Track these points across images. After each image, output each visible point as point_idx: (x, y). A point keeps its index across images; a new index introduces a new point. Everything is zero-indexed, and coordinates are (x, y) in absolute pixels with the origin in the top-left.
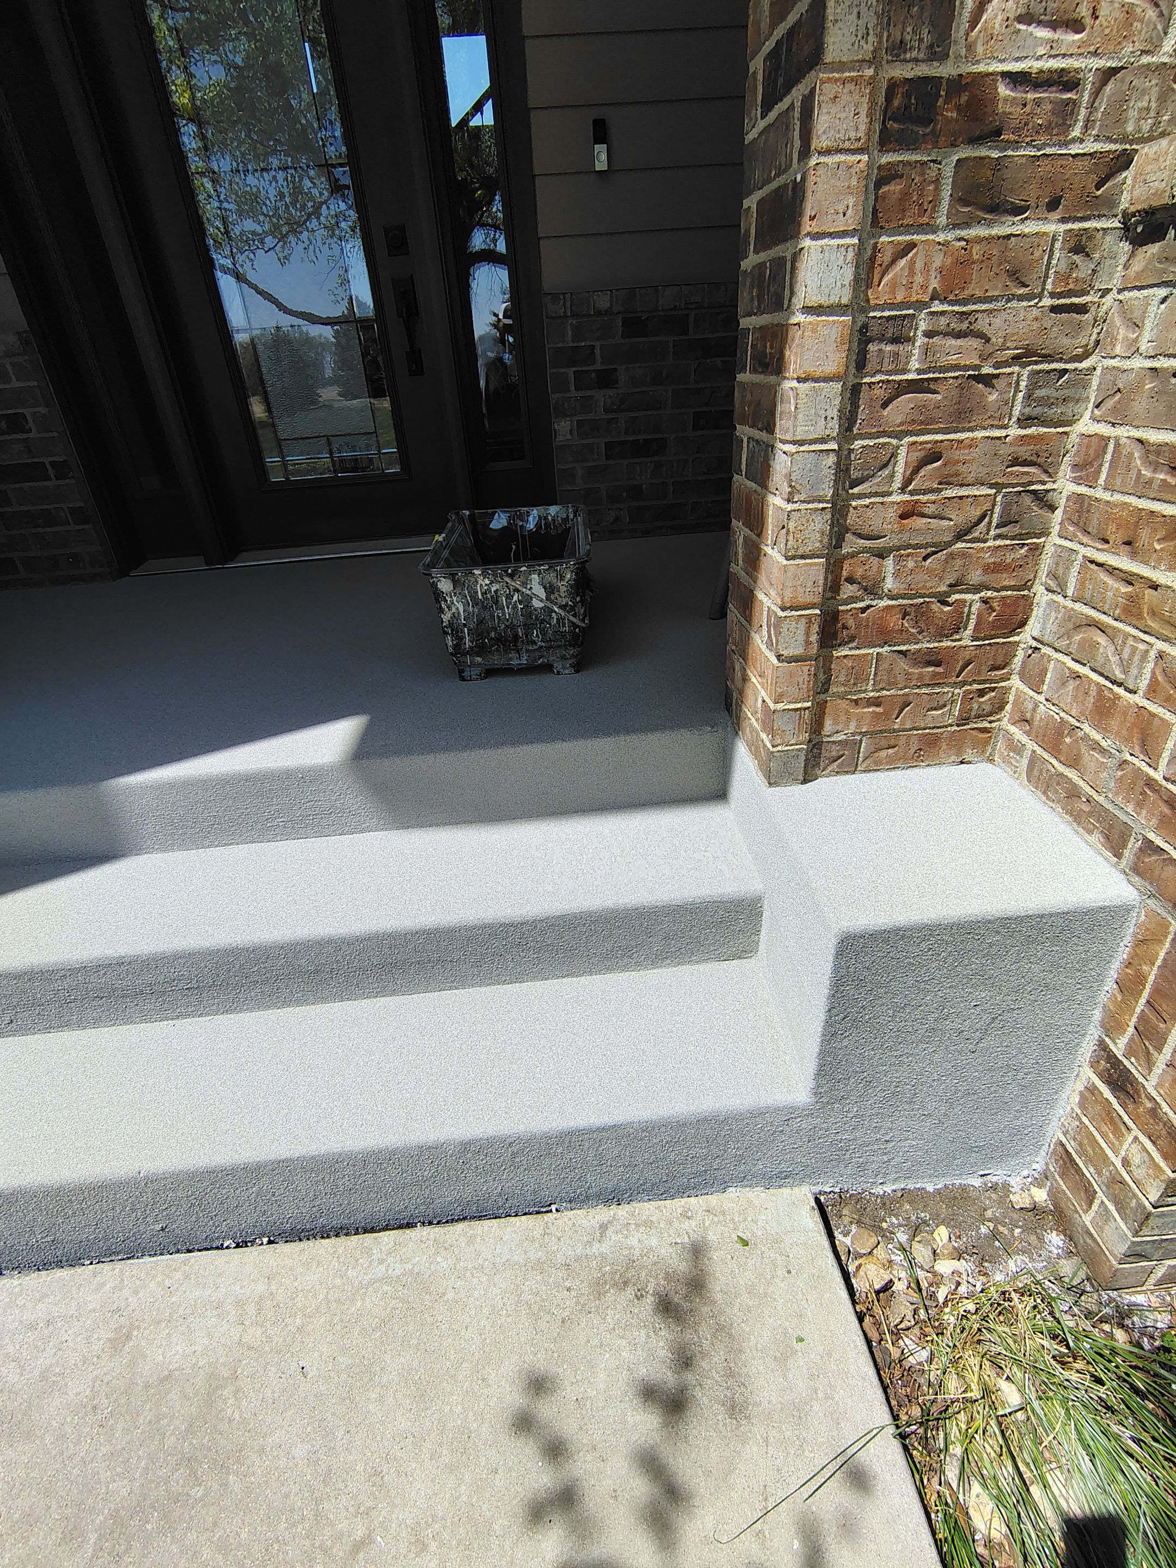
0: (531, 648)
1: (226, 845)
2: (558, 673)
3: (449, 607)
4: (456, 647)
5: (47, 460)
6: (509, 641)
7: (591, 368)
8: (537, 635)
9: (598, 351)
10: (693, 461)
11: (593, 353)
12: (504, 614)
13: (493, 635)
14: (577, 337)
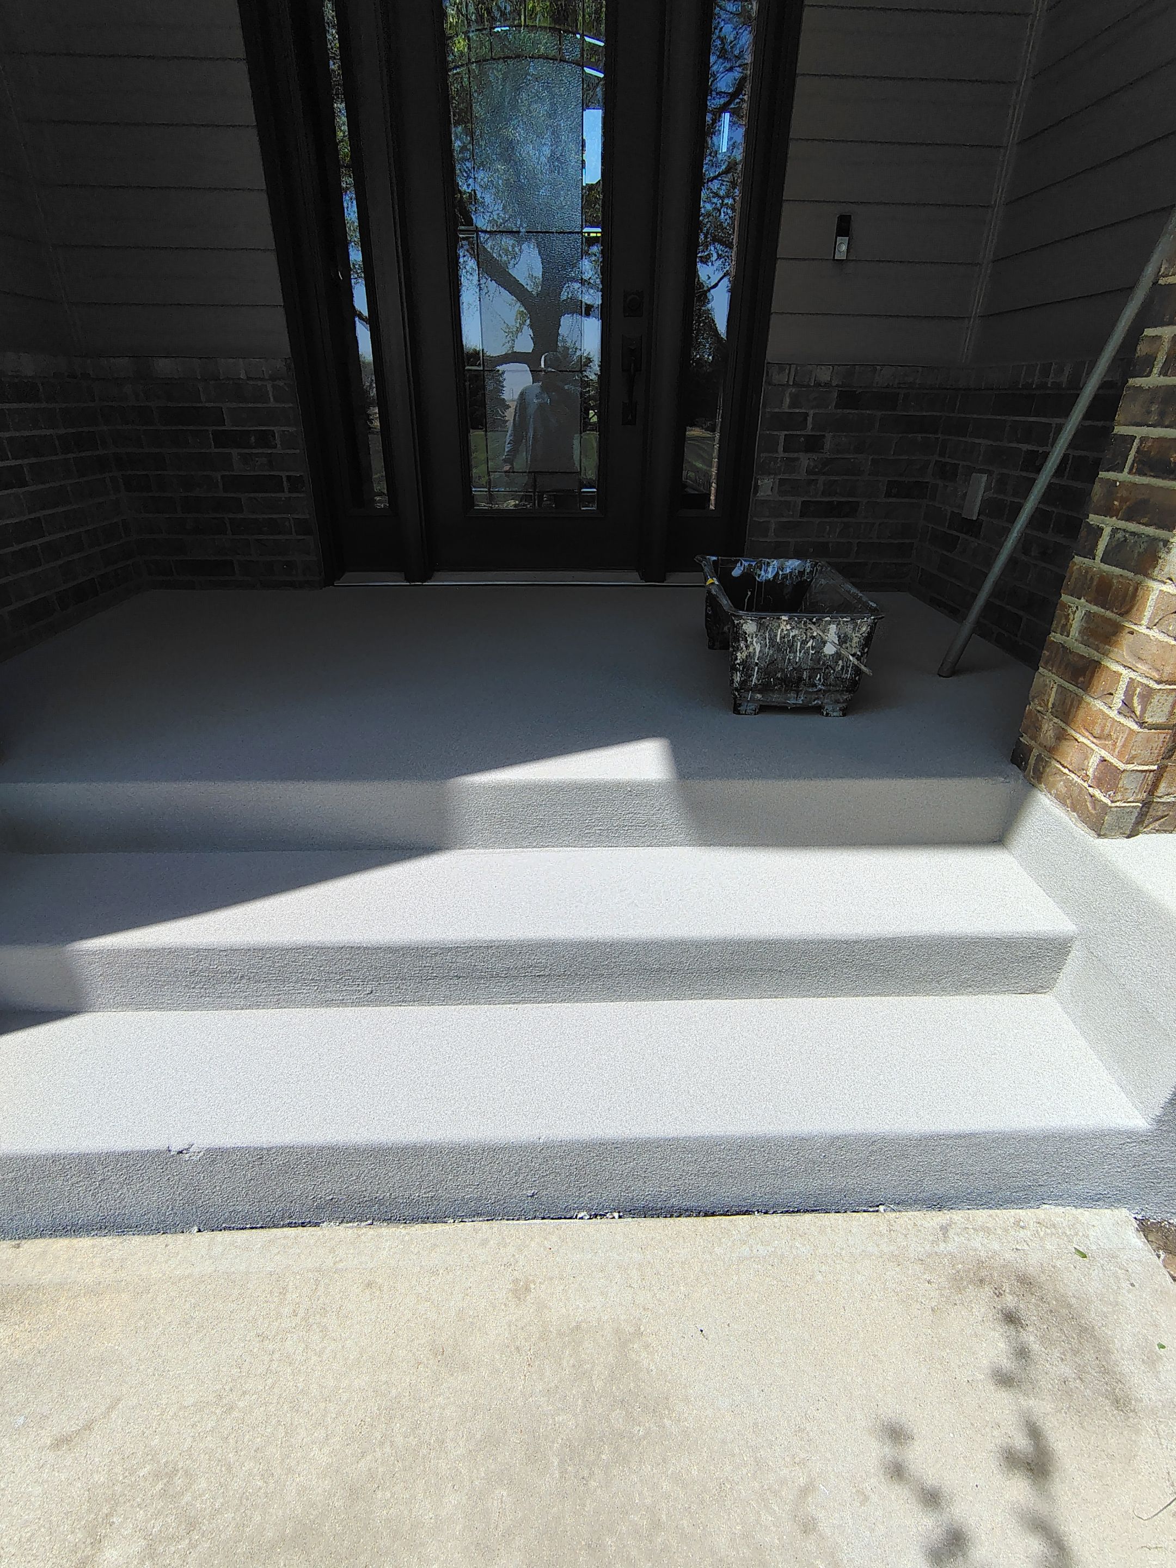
0: (810, 690)
1: (543, 846)
2: (827, 715)
3: (747, 647)
4: (743, 683)
5: (284, 474)
6: (792, 682)
7: (803, 433)
8: (820, 680)
9: (810, 419)
10: (880, 525)
11: (806, 420)
12: (795, 657)
13: (779, 675)
14: (793, 404)
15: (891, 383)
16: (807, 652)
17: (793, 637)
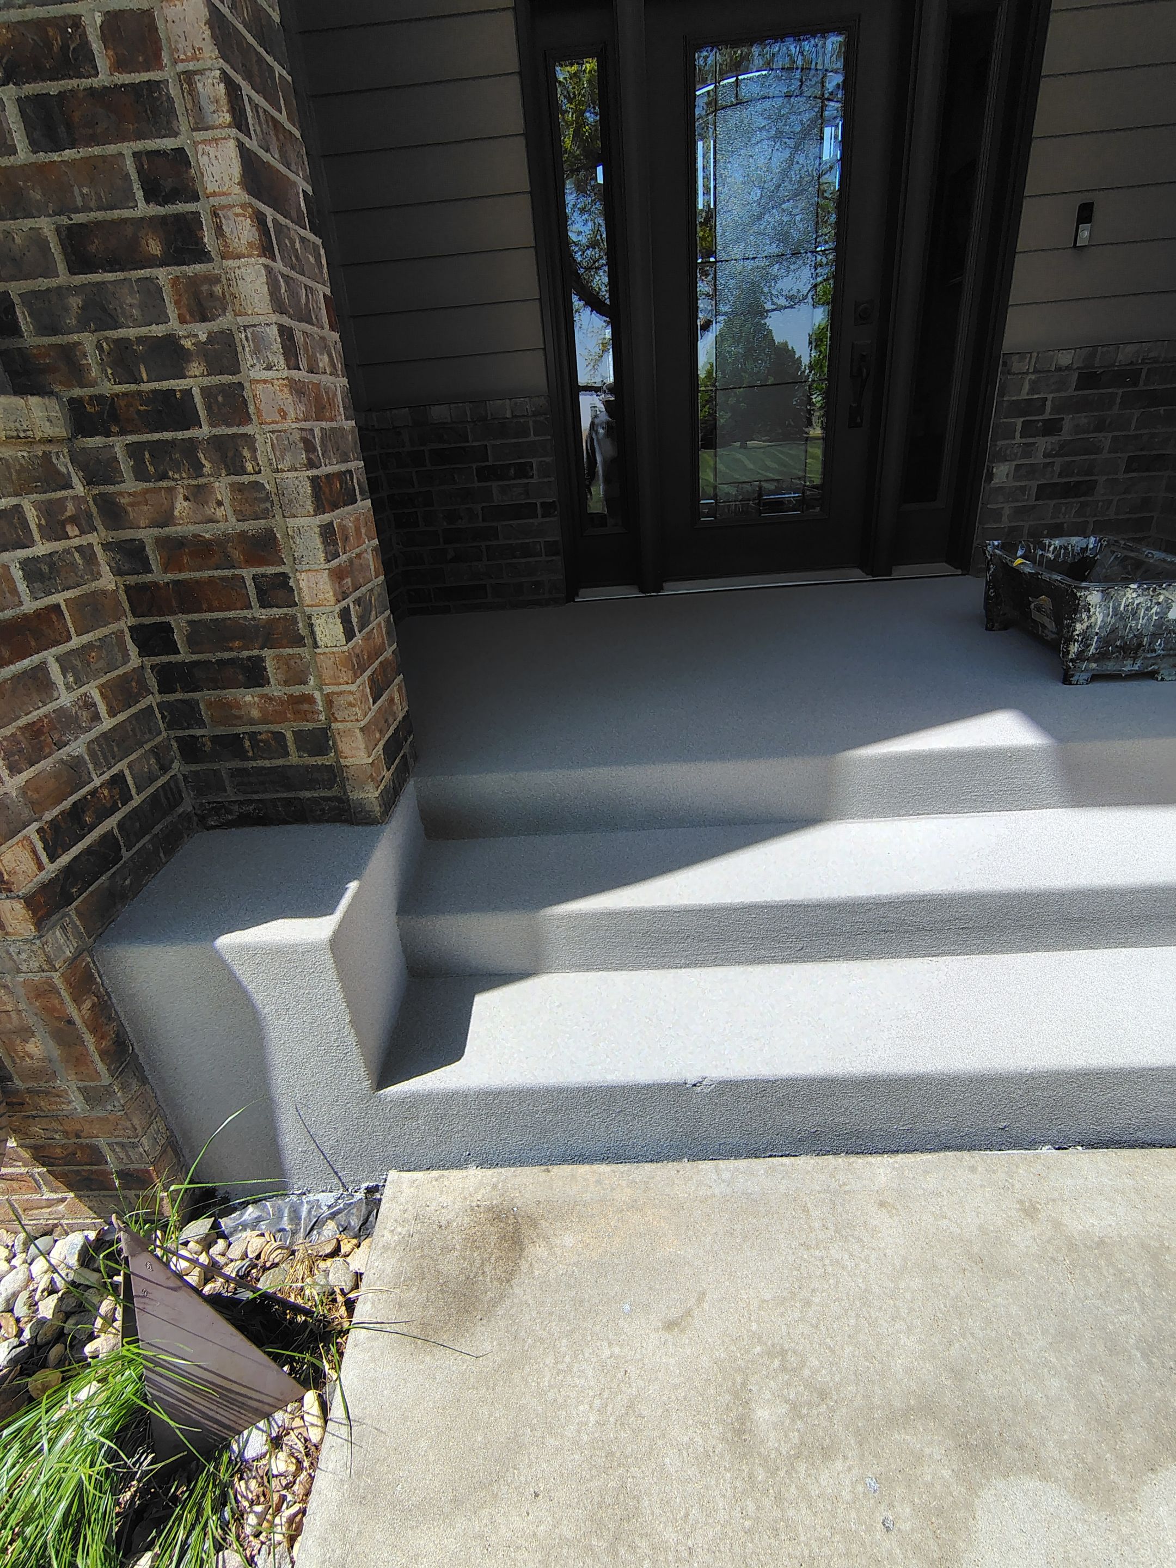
0: (1149, 656)
1: (919, 814)
2: (1163, 679)
3: (1089, 617)
4: (1080, 653)
5: (536, 501)
6: (1131, 649)
7: (1040, 418)
8: (1160, 645)
9: (1048, 403)
10: (1118, 501)
11: (1044, 404)
12: (1137, 624)
13: (1118, 643)
14: (1032, 390)
15: (1134, 359)
16: (1151, 618)
17: (1138, 605)
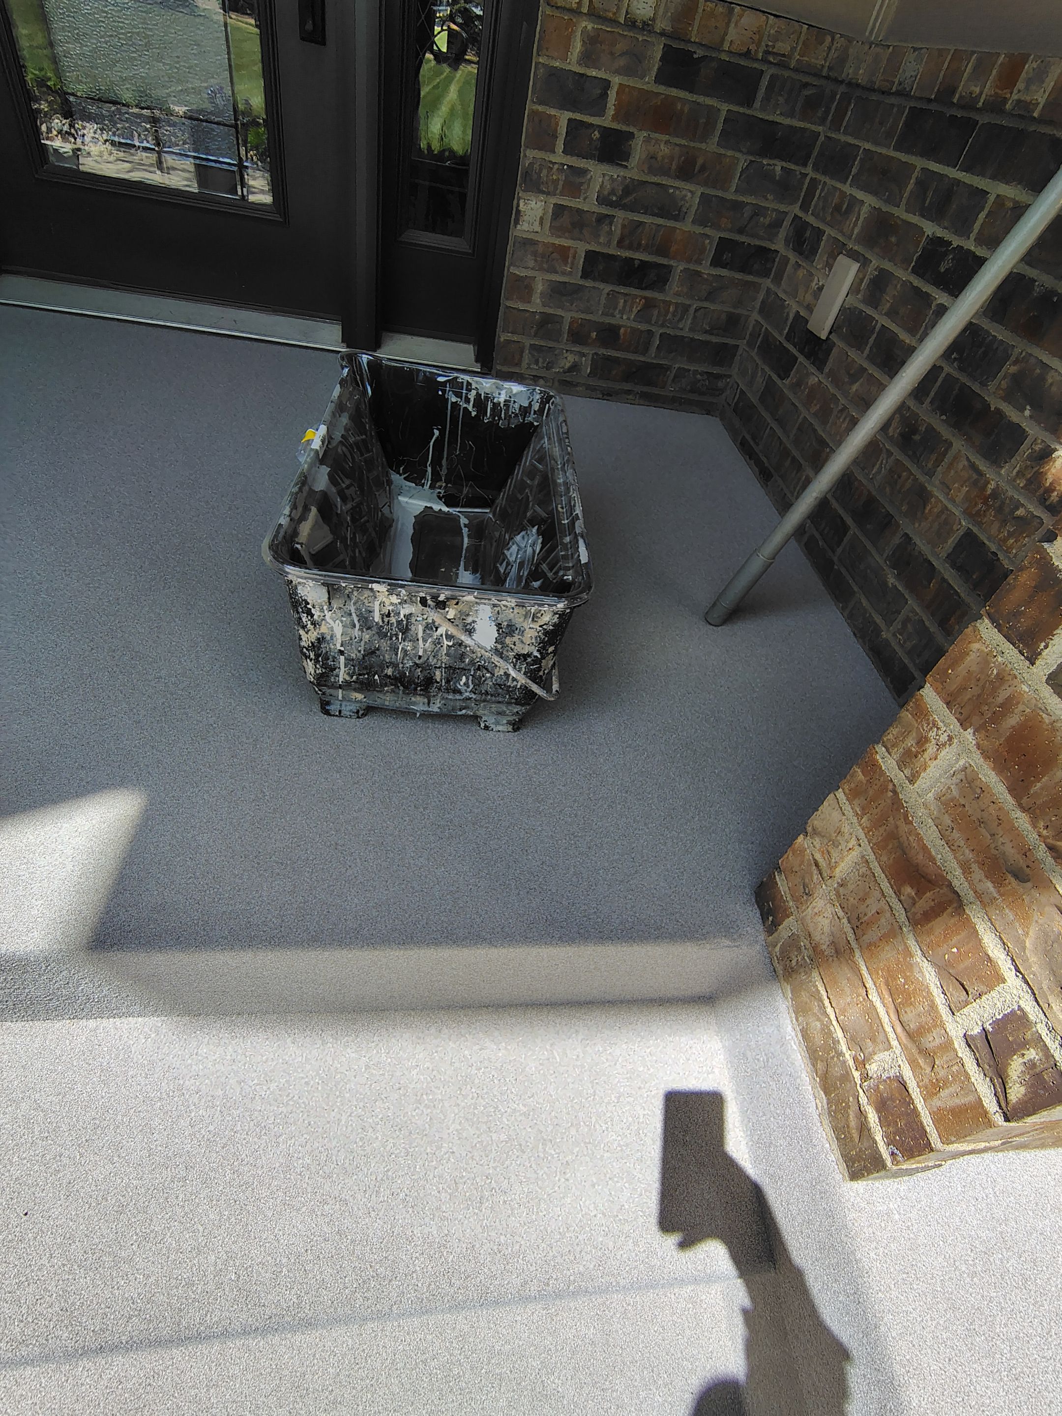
0: (450, 697)
2: (486, 728)
3: (315, 624)
4: (320, 675)
6: (416, 683)
7: (596, 121)
8: (466, 684)
9: (612, 95)
12: (415, 648)
13: (389, 671)
14: (587, 58)
15: (753, 47)
16: (438, 642)
17: (408, 617)
